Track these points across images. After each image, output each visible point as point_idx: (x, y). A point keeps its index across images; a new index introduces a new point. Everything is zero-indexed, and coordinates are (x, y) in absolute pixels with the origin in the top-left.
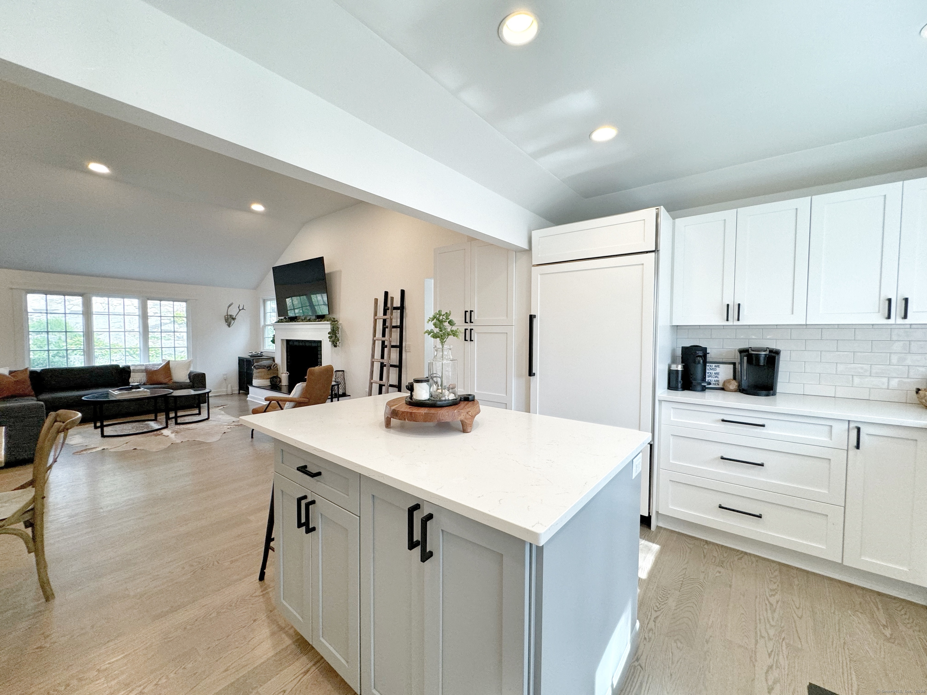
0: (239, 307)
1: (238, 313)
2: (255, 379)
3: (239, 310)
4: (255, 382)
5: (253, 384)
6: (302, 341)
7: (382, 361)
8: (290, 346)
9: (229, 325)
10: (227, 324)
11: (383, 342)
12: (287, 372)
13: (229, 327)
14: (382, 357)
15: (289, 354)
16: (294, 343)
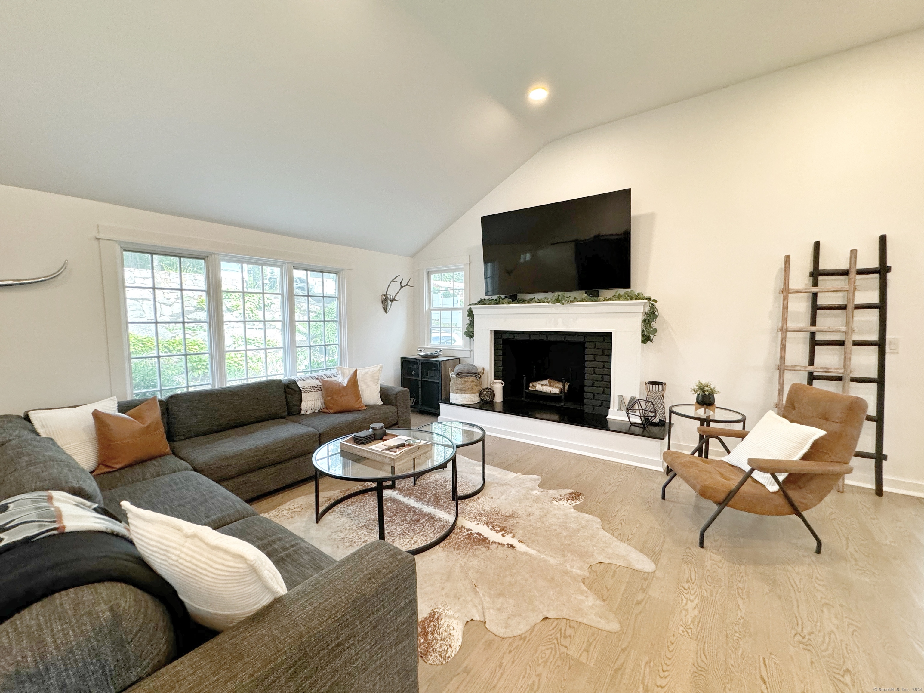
0: (401, 283)
1: (399, 291)
2: (453, 393)
3: (400, 287)
4: (454, 397)
5: (451, 401)
6: (540, 333)
7: (811, 369)
8: (504, 341)
9: (386, 310)
10: (384, 308)
11: (813, 335)
12: (501, 381)
13: (386, 313)
14: (811, 362)
15: (501, 352)
16: (514, 337)
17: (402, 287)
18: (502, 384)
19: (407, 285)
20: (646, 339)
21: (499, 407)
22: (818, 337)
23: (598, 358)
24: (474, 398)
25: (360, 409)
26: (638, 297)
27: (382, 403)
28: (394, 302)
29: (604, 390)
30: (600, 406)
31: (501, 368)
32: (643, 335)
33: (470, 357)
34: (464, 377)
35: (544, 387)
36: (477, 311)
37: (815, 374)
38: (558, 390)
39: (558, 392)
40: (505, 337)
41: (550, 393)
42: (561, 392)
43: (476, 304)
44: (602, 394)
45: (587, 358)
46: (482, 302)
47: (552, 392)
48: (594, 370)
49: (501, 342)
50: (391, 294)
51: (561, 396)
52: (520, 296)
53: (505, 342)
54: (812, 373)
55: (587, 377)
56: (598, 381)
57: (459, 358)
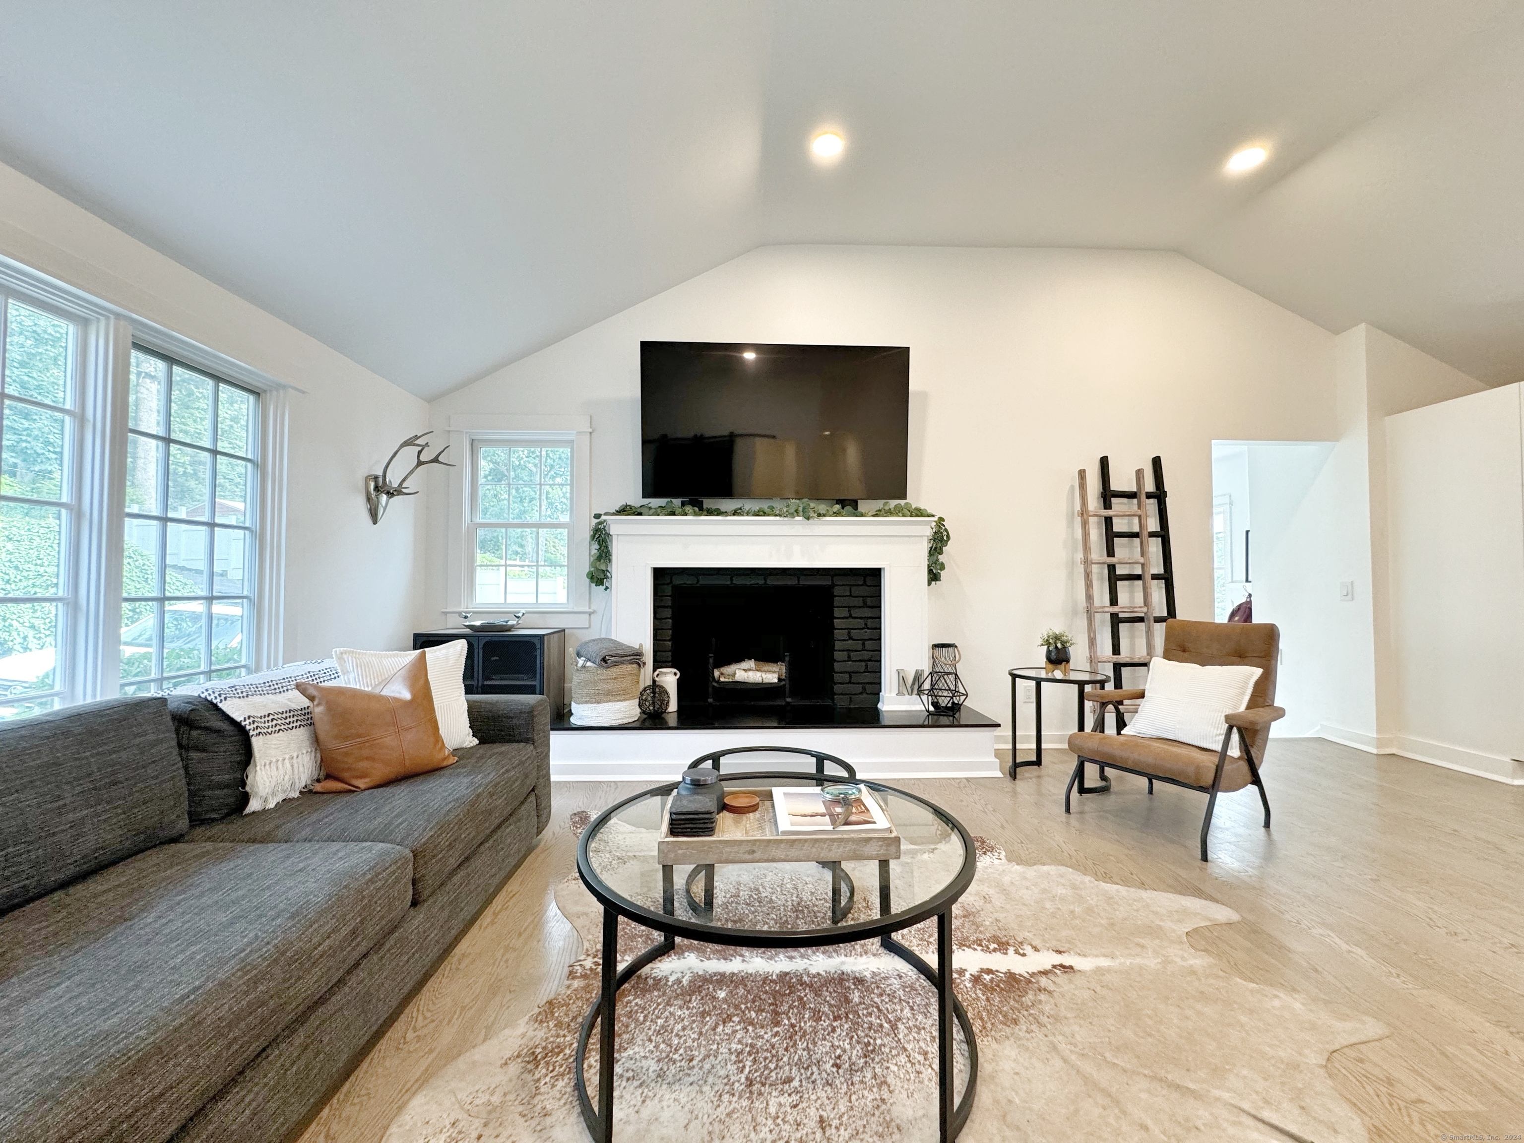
0: (419, 453)
3: (415, 463)
6: (754, 571)
7: (1114, 609)
8: (676, 588)
9: (374, 516)
10: (370, 510)
11: (1112, 568)
12: (674, 670)
13: (375, 522)
14: (1114, 601)
15: (668, 613)
16: (698, 581)
17: (420, 463)
18: (675, 674)
19: (436, 460)
20: (934, 577)
21: (672, 720)
22: (1119, 572)
23: (856, 613)
24: (629, 710)
25: (445, 764)
26: (919, 513)
27: (476, 741)
28: (396, 499)
29: (867, 666)
30: (861, 693)
31: (670, 643)
32: (930, 571)
33: (590, 627)
34: (616, 664)
35: (751, 673)
36: (618, 527)
37: (1121, 615)
38: (776, 676)
39: (776, 681)
40: (678, 581)
41: (762, 683)
42: (780, 679)
43: (613, 514)
44: (865, 672)
45: (837, 612)
46: (624, 510)
47: (765, 681)
48: (849, 633)
49: (668, 590)
50: (394, 480)
51: (784, 685)
52: (708, 503)
53: (680, 593)
54: (1117, 615)
55: (838, 645)
56: (856, 651)
57: (564, 630)
